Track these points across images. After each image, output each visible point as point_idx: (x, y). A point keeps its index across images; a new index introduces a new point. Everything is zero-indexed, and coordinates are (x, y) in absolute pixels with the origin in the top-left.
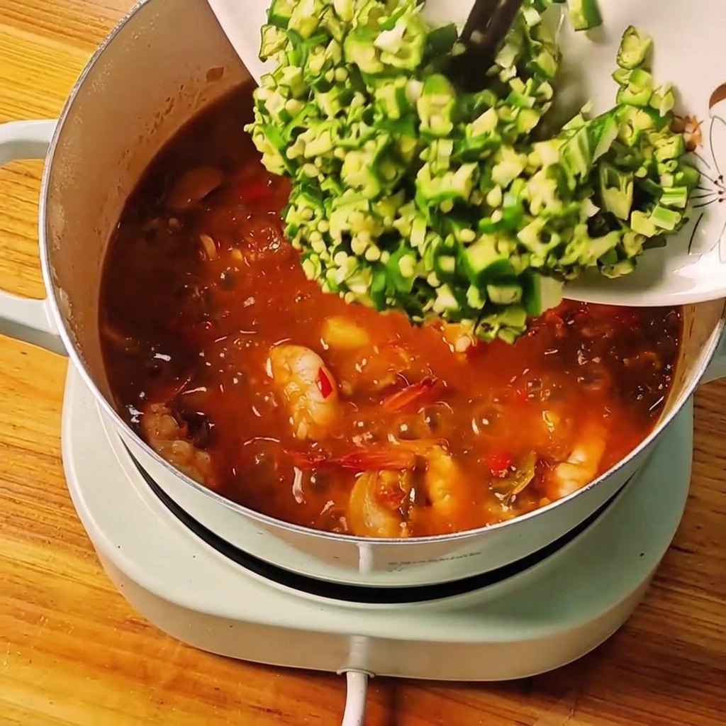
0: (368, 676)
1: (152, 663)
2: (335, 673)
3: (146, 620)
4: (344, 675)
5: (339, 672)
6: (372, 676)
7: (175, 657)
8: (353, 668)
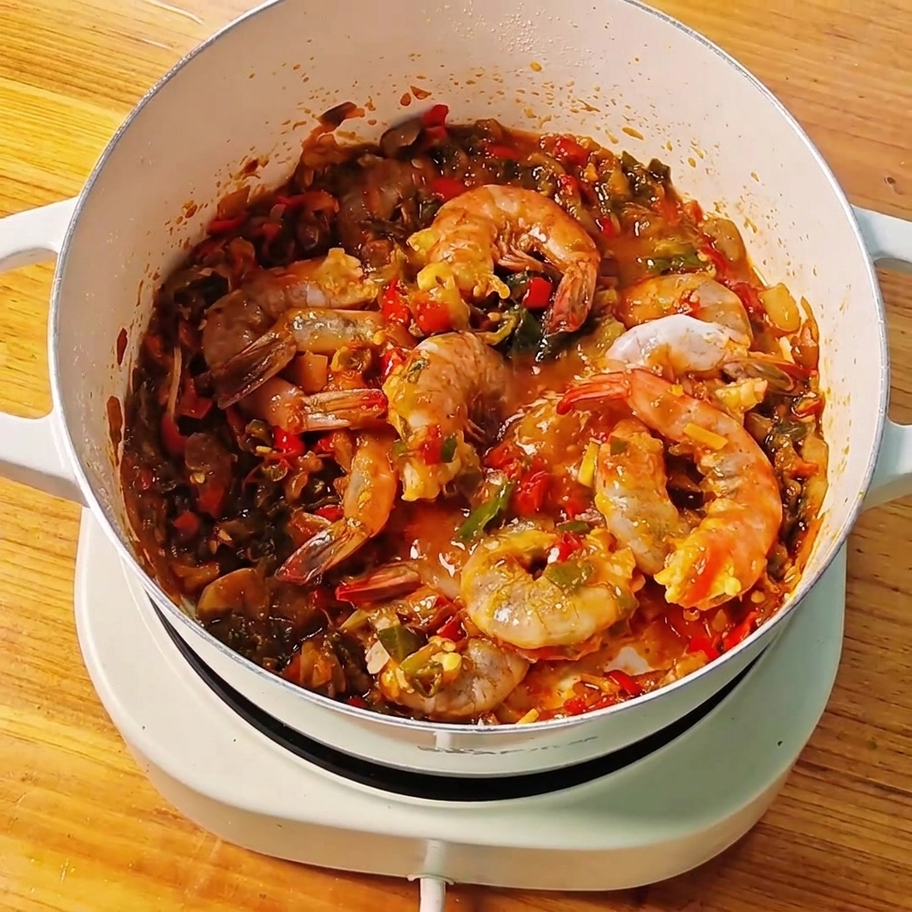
0: (447, 884)
1: (185, 863)
2: (406, 879)
3: (176, 810)
4: (418, 881)
5: (411, 878)
6: (451, 883)
7: (213, 856)
8: (426, 874)
